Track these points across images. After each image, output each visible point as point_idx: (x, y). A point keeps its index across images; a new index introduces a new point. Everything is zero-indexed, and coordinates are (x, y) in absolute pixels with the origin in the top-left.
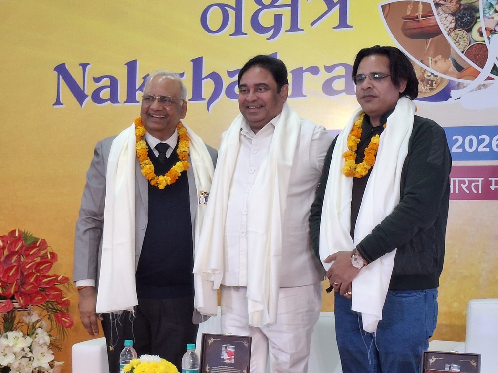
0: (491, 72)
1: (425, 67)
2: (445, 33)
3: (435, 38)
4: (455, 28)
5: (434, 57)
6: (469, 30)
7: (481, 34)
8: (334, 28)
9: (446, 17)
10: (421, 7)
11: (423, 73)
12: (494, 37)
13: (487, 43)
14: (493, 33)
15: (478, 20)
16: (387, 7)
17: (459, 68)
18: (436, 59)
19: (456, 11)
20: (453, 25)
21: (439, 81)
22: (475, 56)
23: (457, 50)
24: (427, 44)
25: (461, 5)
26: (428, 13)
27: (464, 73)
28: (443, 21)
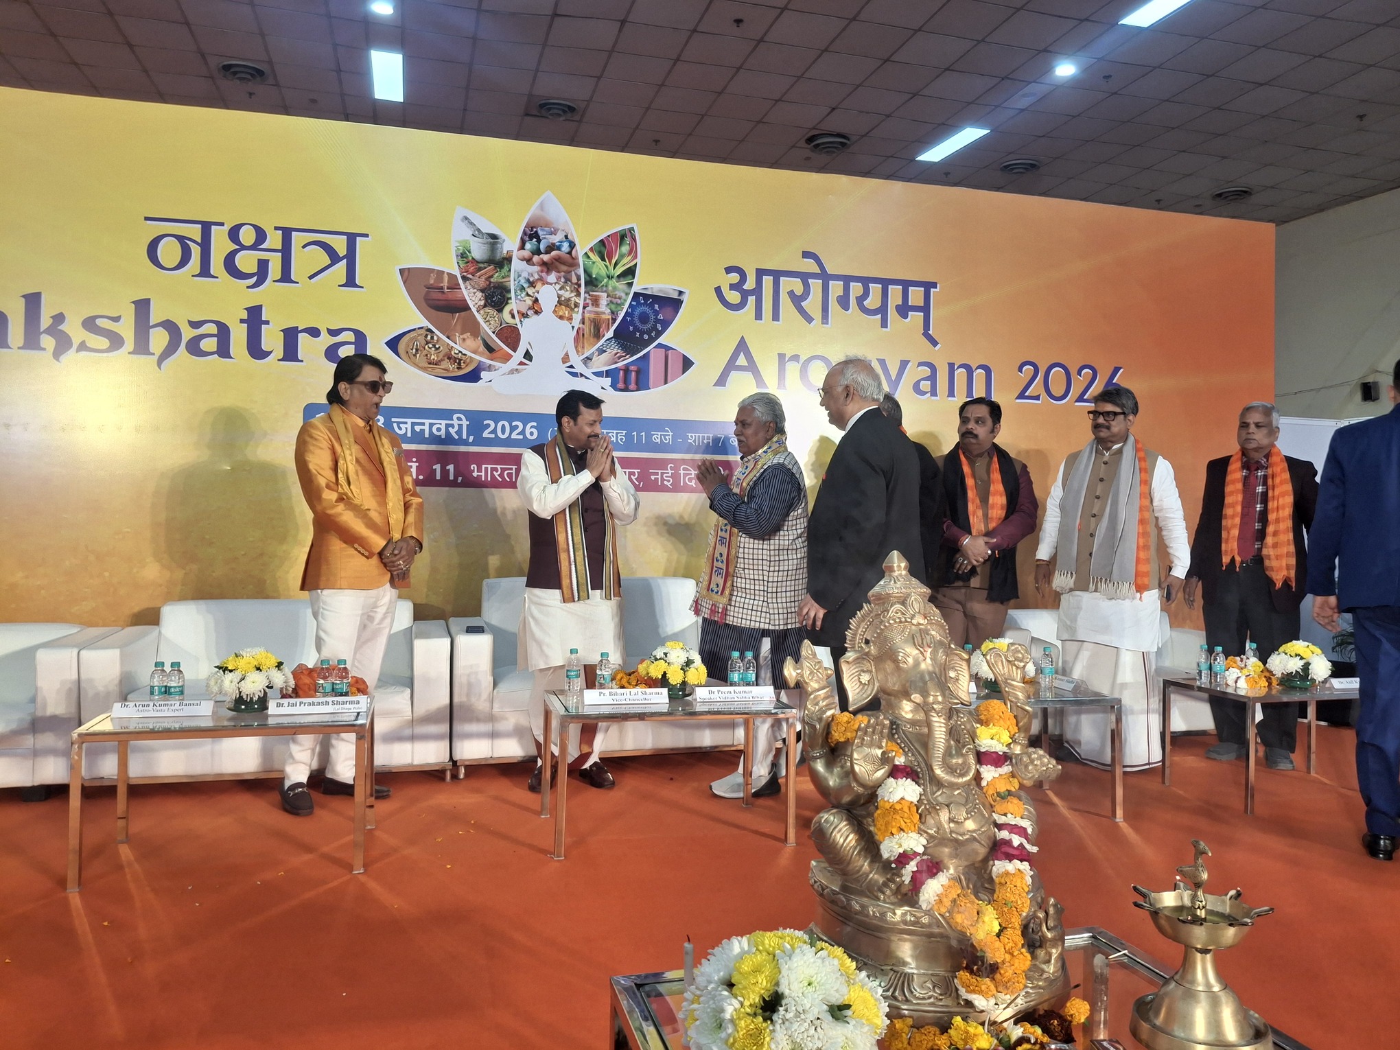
0: (524, 357)
1: (452, 344)
2: (474, 310)
3: (463, 314)
4: (485, 306)
5: (462, 334)
6: (500, 311)
7: (513, 317)
8: (339, 286)
9: (474, 293)
10: (446, 278)
11: (450, 350)
12: (526, 321)
13: (519, 326)
14: (524, 317)
15: (509, 301)
16: (406, 273)
17: (490, 349)
18: (465, 336)
19: (486, 288)
20: (482, 303)
21: (468, 361)
22: (506, 337)
23: (487, 329)
24: (453, 318)
25: (490, 282)
26: (454, 286)
27: (495, 355)
28: (472, 297)
